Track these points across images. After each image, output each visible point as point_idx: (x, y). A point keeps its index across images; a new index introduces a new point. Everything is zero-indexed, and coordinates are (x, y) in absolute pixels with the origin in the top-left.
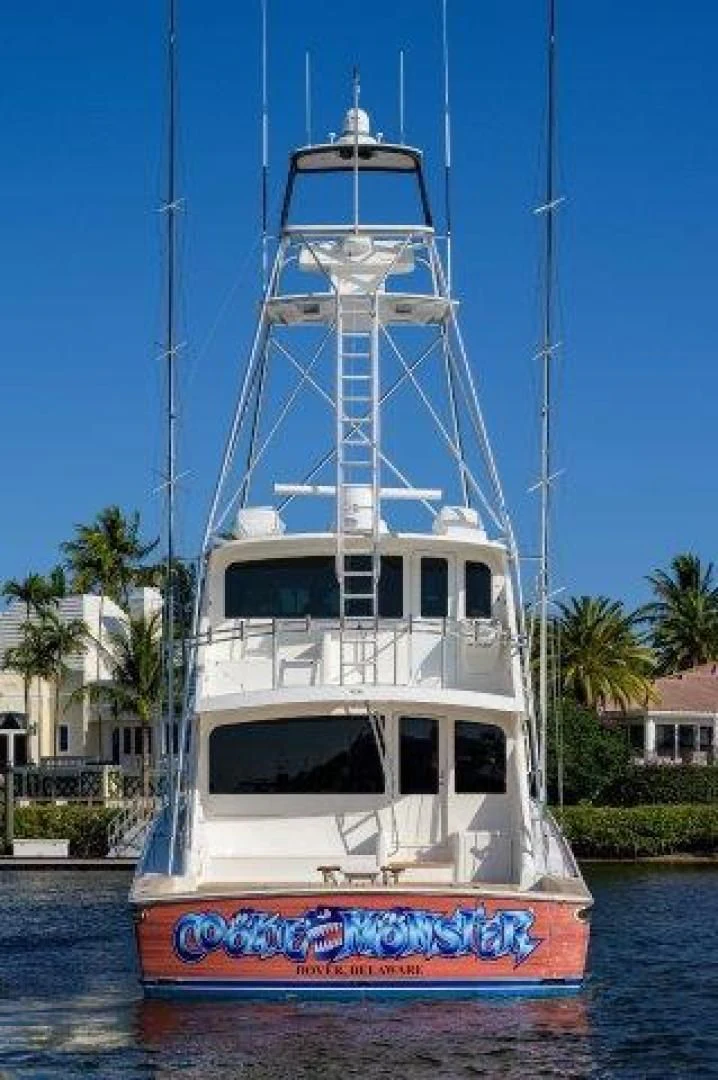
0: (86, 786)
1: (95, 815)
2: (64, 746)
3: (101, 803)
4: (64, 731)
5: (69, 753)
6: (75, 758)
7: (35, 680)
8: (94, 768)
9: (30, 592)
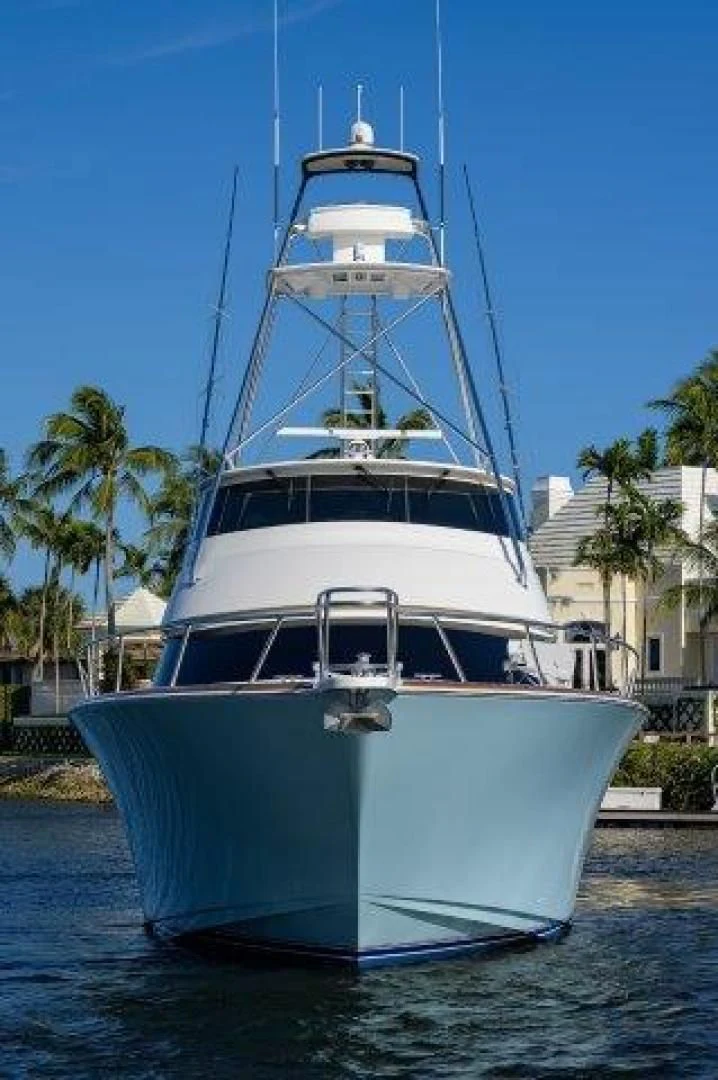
0: (684, 717)
1: (697, 758)
2: (655, 666)
3: (704, 740)
4: (655, 645)
5: (662, 673)
6: (669, 681)
7: (617, 579)
8: (694, 694)
9: (611, 464)
